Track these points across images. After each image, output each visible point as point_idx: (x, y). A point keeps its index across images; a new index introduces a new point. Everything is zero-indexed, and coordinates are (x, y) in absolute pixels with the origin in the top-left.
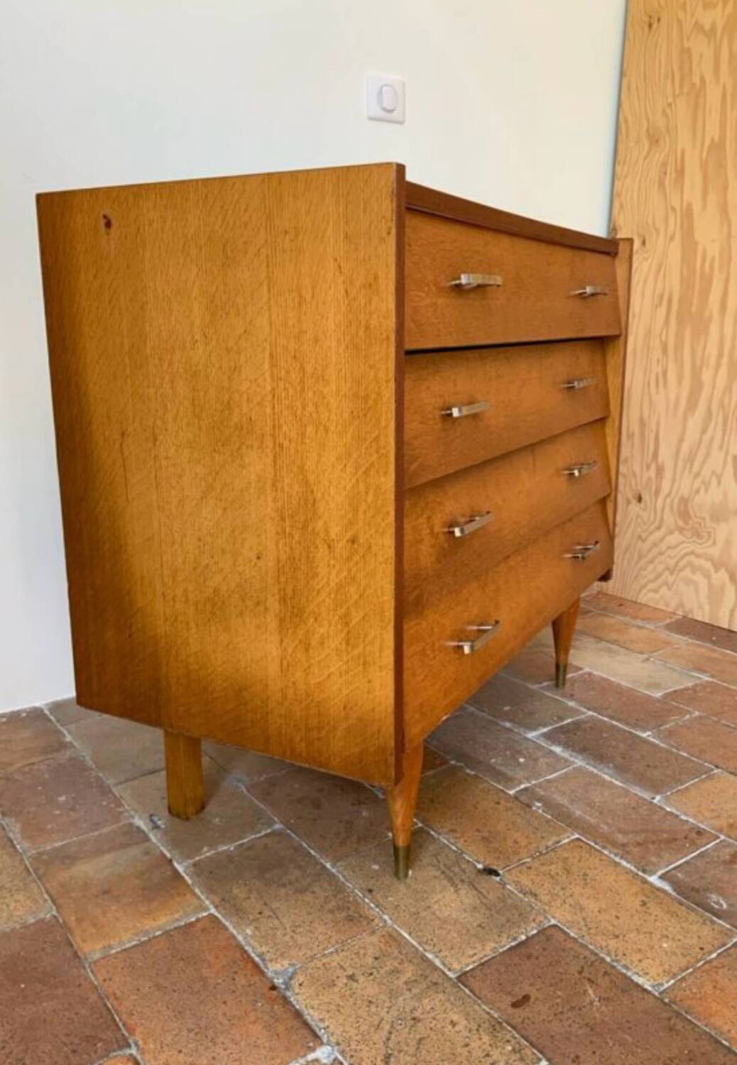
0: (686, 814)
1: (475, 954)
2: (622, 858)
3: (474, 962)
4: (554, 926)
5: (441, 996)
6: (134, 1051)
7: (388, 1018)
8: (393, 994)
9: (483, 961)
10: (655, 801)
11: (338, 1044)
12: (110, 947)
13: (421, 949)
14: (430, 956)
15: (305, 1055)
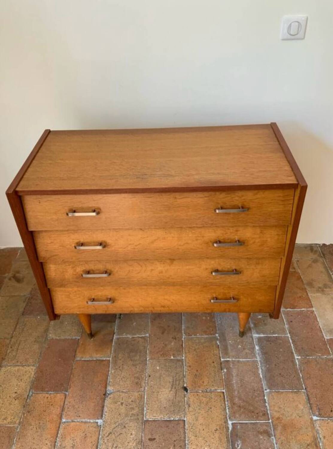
0: (269, 404)
1: (155, 416)
2: (228, 408)
3: (153, 419)
4: (184, 421)
5: (136, 424)
6: (67, 393)
7: (120, 422)
8: (127, 415)
9: (156, 420)
10: (265, 391)
11: (104, 421)
12: (82, 358)
13: (145, 405)
14: (145, 409)
15: (95, 420)
